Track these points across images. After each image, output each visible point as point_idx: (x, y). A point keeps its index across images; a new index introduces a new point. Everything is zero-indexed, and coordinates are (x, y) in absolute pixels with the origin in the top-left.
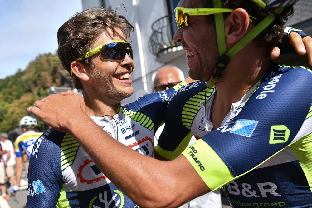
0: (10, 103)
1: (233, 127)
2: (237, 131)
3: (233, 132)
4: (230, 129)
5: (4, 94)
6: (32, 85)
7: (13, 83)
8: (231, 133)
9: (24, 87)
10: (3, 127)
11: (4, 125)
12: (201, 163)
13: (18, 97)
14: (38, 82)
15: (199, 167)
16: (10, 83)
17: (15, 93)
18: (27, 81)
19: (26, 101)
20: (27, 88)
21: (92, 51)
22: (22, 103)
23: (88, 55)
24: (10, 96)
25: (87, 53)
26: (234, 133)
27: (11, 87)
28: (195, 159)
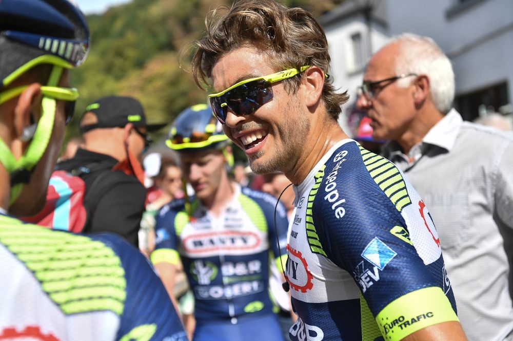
0: (118, 78)
5: (103, 54)
6: (178, 31)
7: (129, 26)
9: (154, 35)
13: (140, 64)
14: (194, 22)
16: (118, 25)
17: (131, 53)
18: (163, 20)
19: (160, 76)
20: (163, 38)
22: (150, 80)
24: (118, 62)
27: (121, 34)
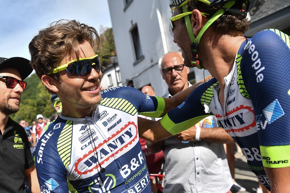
1: (267, 119)
2: (272, 119)
3: (270, 122)
4: (266, 122)
8: (270, 123)
10: (47, 111)
11: (47, 109)
12: (282, 160)
15: (284, 163)
21: (59, 68)
23: (55, 71)
25: (55, 69)
26: (273, 121)
28: (275, 163)
